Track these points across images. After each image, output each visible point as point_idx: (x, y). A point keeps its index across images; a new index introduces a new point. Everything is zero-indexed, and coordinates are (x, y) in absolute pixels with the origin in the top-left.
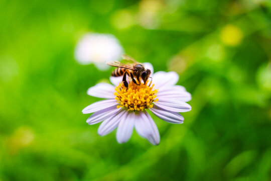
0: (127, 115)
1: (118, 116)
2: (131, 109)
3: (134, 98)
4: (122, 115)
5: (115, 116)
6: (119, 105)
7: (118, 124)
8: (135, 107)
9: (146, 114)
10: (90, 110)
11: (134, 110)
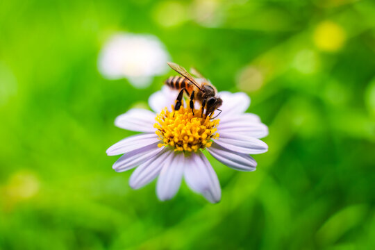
0: (173, 158)
1: (160, 159)
2: (179, 149)
3: (183, 132)
4: (166, 158)
5: (155, 159)
6: (161, 142)
7: (159, 172)
8: (185, 146)
9: (201, 156)
10: (117, 151)
11: (184, 151)
